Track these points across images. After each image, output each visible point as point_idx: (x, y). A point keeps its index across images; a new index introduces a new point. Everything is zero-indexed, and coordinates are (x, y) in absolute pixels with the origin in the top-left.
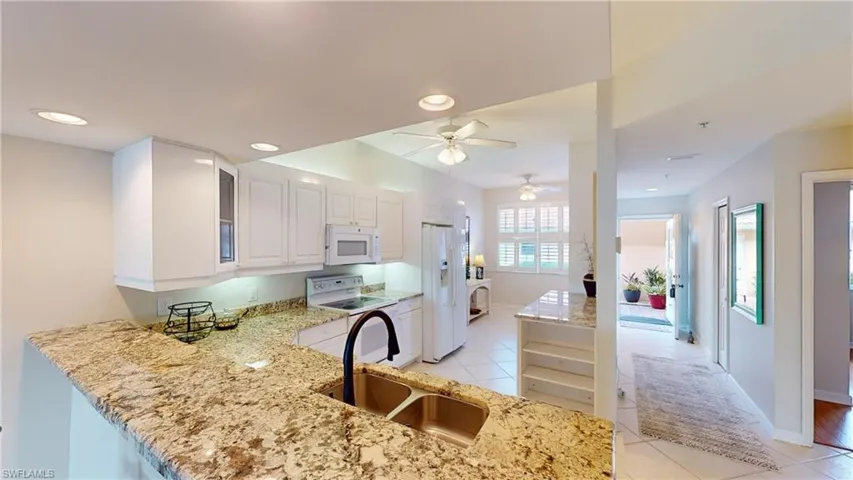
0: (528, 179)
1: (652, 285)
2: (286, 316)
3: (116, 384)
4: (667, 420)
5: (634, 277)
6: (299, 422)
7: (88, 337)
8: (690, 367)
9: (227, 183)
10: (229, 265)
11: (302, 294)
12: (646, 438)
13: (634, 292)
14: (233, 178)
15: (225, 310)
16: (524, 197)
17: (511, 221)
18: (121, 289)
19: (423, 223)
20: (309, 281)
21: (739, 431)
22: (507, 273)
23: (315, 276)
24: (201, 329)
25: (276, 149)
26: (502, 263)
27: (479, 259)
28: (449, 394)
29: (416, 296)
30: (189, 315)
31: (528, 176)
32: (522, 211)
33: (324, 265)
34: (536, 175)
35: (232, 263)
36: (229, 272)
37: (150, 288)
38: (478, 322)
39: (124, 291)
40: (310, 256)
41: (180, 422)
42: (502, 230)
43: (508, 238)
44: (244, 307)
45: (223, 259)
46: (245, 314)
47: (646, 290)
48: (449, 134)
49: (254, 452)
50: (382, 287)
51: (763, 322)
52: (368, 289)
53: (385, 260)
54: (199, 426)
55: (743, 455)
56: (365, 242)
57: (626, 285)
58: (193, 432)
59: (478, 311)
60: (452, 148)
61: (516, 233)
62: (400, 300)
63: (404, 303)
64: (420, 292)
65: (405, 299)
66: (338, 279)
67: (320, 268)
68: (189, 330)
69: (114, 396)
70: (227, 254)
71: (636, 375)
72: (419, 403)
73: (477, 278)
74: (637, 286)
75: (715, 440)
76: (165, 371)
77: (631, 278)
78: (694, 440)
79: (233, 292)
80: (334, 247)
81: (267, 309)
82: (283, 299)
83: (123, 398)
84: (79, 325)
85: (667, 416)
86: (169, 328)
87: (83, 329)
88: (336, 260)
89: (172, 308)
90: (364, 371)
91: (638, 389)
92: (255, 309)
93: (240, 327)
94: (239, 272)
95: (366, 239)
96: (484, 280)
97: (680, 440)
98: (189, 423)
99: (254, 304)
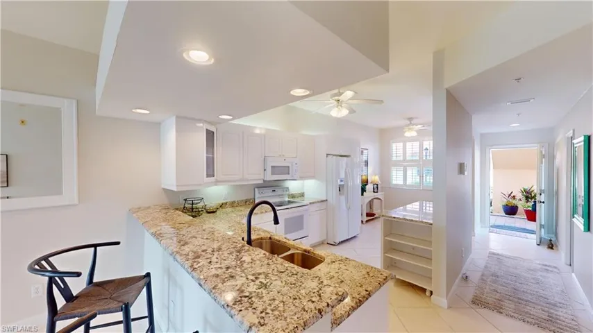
0: (410, 121)
1: (528, 201)
2: (242, 209)
3: (159, 228)
4: (497, 297)
5: (512, 195)
6: (223, 246)
7: (151, 211)
8: (540, 266)
9: (210, 135)
10: (212, 179)
11: (252, 197)
12: (474, 306)
13: (512, 207)
14: (213, 133)
15: (211, 203)
16: (407, 134)
17: (401, 152)
18: (164, 189)
19: (327, 155)
20: (256, 189)
21: (561, 313)
22: (397, 188)
23: (259, 187)
24: (199, 211)
25: (231, 117)
26: (394, 182)
27: (376, 179)
28: (309, 252)
29: (322, 201)
30: (193, 204)
31: (410, 119)
32: (409, 145)
33: (264, 181)
34: (416, 118)
35: (213, 178)
36: (212, 182)
37: (175, 189)
38: (372, 222)
39: (166, 191)
40: (256, 175)
41: (179, 242)
42: (394, 158)
43: (397, 164)
44: (221, 202)
45: (208, 176)
46: (221, 206)
47: (523, 205)
48: (337, 98)
49: (203, 253)
50: (302, 195)
51: (589, 230)
52: (293, 196)
53: (302, 178)
54: (186, 243)
55: (553, 328)
56: (288, 167)
57: (505, 202)
58: (184, 245)
59: (373, 215)
60: (340, 107)
61: (405, 160)
62: (310, 203)
63: (312, 205)
64: (325, 199)
65: (313, 203)
66: (273, 189)
67: (261, 182)
68: (192, 211)
69: (158, 232)
70: (210, 173)
71: (486, 267)
72: (292, 255)
73: (374, 192)
74: (514, 202)
75: (534, 315)
76: (178, 225)
77: (510, 195)
78: (514, 312)
79: (215, 193)
80: (269, 170)
81: (233, 204)
82: (241, 199)
83: (161, 234)
84: (147, 206)
85: (498, 294)
86: (184, 210)
87: (149, 208)
88: (270, 177)
89: (186, 200)
90: (270, 238)
91: (482, 275)
92: (226, 204)
93: (218, 212)
94: (217, 183)
95: (290, 165)
96: (379, 193)
97: (501, 310)
98: (182, 243)
99: (225, 201)
